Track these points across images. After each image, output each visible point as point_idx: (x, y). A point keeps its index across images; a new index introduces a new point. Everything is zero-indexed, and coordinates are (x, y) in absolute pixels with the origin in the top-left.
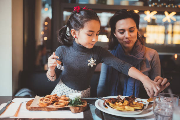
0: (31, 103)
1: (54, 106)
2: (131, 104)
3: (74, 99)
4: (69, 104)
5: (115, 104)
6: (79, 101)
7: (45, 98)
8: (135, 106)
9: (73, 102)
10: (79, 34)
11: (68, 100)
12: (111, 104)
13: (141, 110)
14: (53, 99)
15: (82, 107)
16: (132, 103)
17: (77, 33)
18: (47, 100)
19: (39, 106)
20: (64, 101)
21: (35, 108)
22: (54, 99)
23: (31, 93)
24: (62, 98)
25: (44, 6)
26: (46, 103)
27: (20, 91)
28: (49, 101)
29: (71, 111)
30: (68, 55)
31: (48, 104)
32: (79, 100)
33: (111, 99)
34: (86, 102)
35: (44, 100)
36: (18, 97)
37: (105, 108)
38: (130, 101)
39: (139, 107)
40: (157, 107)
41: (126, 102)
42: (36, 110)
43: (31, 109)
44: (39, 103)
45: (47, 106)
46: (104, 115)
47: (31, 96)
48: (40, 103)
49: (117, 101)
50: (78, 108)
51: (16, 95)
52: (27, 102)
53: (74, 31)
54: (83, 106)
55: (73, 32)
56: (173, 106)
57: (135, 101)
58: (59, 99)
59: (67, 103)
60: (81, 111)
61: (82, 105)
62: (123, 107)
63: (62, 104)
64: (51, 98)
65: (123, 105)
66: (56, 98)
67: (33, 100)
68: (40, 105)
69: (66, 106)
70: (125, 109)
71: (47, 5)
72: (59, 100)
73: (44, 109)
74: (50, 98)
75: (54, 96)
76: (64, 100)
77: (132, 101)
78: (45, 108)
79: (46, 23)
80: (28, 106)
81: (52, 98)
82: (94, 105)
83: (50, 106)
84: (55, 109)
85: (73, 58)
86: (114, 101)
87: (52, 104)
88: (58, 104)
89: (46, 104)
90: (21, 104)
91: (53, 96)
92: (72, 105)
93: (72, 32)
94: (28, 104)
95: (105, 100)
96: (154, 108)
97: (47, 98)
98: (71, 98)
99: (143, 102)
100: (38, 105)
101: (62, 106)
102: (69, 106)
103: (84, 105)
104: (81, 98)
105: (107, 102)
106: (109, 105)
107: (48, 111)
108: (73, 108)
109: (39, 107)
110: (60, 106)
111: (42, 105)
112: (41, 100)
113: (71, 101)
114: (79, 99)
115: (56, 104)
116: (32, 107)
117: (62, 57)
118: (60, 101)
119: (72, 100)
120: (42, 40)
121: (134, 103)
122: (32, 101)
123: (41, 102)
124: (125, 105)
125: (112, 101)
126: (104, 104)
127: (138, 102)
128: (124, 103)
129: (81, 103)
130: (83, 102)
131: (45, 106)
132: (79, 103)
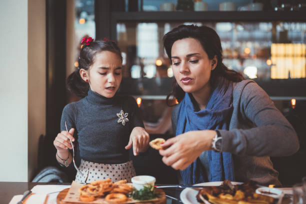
0: (65, 195)
1: (107, 201)
2: (249, 198)
3: (142, 188)
5: (219, 198)
6: (152, 192)
7: (89, 185)
8: (258, 201)
12: (211, 197)
14: (105, 187)
15: (158, 203)
18: (93, 190)
19: (80, 200)
21: (73, 203)
22: (106, 189)
25: (79, 15)
26: (92, 194)
27: (42, 172)
28: (98, 192)
31: (96, 198)
32: (152, 190)
33: (210, 188)
34: (164, 193)
35: (88, 190)
38: (248, 191)
41: (239, 194)
44: (80, 194)
45: (95, 200)
47: (61, 181)
48: (81, 194)
49: (222, 191)
52: (57, 194)
54: (158, 201)
55: (83, 72)
57: (258, 192)
61: (157, 199)
62: (234, 203)
64: (101, 186)
65: (233, 200)
66: (110, 186)
67: (69, 189)
68: (82, 199)
71: (84, 15)
74: (99, 187)
75: (107, 183)
80: (60, 200)
83: (100, 201)
86: (216, 192)
87: (103, 197)
88: (114, 198)
89: (92, 197)
90: (47, 197)
91: (105, 182)
92: (140, 199)
93: (81, 73)
94: (61, 197)
95: (200, 190)
97: (94, 185)
99: (272, 194)
100: (78, 199)
103: (160, 199)
104: (153, 185)
105: (204, 194)
106: (207, 199)
109: (80, 202)
111: (85, 199)
112: (83, 189)
113: (137, 192)
115: (111, 198)
116: (67, 202)
121: (255, 196)
122: (67, 192)
123: (84, 193)
124: (237, 199)
125: (212, 192)
126: (198, 197)
127: (263, 194)
128: (236, 196)
129: (155, 196)
130: (158, 193)
131: (90, 201)
132: (151, 194)
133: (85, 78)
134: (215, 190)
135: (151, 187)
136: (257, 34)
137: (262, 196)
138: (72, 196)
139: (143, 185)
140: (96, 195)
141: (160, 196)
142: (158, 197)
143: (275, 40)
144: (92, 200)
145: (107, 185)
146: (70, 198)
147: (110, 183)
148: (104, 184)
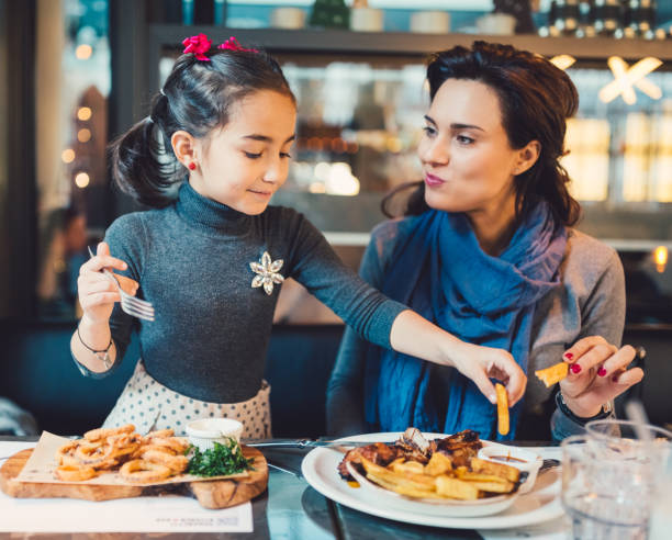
0: (21, 466)
1: (124, 478)
2: (462, 469)
3: (212, 447)
4: (188, 469)
5: (391, 469)
6: (234, 457)
7: (81, 442)
8: (481, 477)
9: (206, 461)
10: (206, 152)
11: (186, 451)
12: (372, 468)
13: (509, 494)
14: (120, 445)
15: (246, 482)
16: (468, 465)
17: (197, 147)
18: (92, 452)
19: (59, 478)
20: (168, 457)
21: (40, 485)
22: (121, 449)
23: (21, 421)
24: (159, 442)
26: (86, 463)
28: (103, 457)
29: (195, 497)
30: (164, 251)
31: (98, 470)
32: (234, 451)
33: (373, 447)
34: (263, 458)
35: (79, 452)
37: (345, 484)
38: (458, 453)
39: (498, 482)
40: (579, 482)
41: (441, 460)
42: (43, 496)
43: (24, 490)
44: (57, 463)
45: (93, 477)
46: (341, 516)
47: (20, 433)
48: (61, 464)
49: (400, 454)
50: (228, 488)
52: (3, 462)
53: (187, 139)
54: (249, 478)
55: (181, 143)
56: (649, 478)
57: (482, 455)
58: (142, 448)
59: (178, 464)
60: (240, 499)
61: (245, 473)
62: (425, 483)
63: (160, 469)
64: (110, 441)
65: (425, 475)
66: (133, 441)
67: (32, 450)
68: (62, 473)
69: (177, 480)
70: (434, 490)
72: (143, 452)
73: (80, 490)
74: (105, 445)
75: (124, 435)
76: (168, 449)
77: (467, 454)
78: (84, 488)
80: (9, 477)
81: (116, 442)
82: (299, 474)
83: (106, 479)
84: (126, 492)
85: (186, 258)
86: (387, 458)
87: (115, 468)
88: (140, 470)
89: (88, 468)
91: (120, 432)
92: (203, 473)
93: (176, 142)
94: (10, 469)
95: (349, 452)
96: (565, 487)
97: (92, 442)
98: (196, 445)
99: (515, 460)
100: (53, 474)
101: (158, 478)
102: (188, 478)
103: (251, 472)
104: (238, 440)
105: (357, 461)
106: (362, 470)
107: (97, 500)
108: (207, 485)
109: (56, 481)
110: (150, 479)
111: (69, 473)
112: (65, 451)
113: (199, 455)
114: (233, 446)
115: (133, 471)
116: (25, 483)
117: (139, 261)
118: (149, 453)
119: (202, 450)
121: (476, 464)
122: (28, 457)
123: (68, 460)
124: (434, 472)
125: (375, 455)
126: (342, 467)
127: (493, 460)
128: (428, 466)
129: (242, 465)
130: (248, 458)
131: (83, 480)
132: (231, 462)
133: (187, 157)
134: (383, 451)
137: (491, 466)
139: (212, 439)
140: (96, 465)
141: (253, 466)
142: (248, 470)
144: (89, 475)
145: (124, 440)
146: (34, 471)
147: (132, 435)
148: (116, 437)
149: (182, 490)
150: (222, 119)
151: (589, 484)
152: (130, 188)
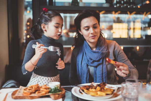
0: (16, 93)
1: (36, 94)
2: (103, 90)
3: (54, 88)
5: (89, 90)
8: (106, 91)
9: (53, 90)
10: (48, 27)
11: (49, 88)
12: (85, 90)
13: (111, 94)
14: (35, 88)
18: (30, 90)
20: (45, 90)
21: (20, 97)
22: (36, 89)
24: (43, 87)
26: (29, 92)
27: (7, 82)
28: (32, 91)
29: (51, 98)
31: (31, 93)
32: (58, 88)
33: (85, 86)
34: (64, 89)
35: (27, 90)
36: (5, 88)
37: (80, 94)
38: (102, 87)
39: (109, 92)
40: (124, 91)
41: (98, 88)
42: (20, 99)
43: (16, 98)
44: (23, 92)
46: (80, 100)
47: (16, 86)
48: (24, 92)
49: (91, 87)
50: (57, 96)
51: (4, 87)
52: (12, 92)
53: (44, 25)
55: (43, 26)
56: (137, 89)
57: (106, 87)
58: (40, 88)
59: (47, 91)
60: (60, 98)
61: (60, 93)
62: (95, 93)
63: (44, 93)
64: (33, 87)
68: (24, 94)
69: (47, 94)
70: (97, 94)
74: (32, 88)
75: (36, 86)
77: (103, 87)
79: (28, 24)
81: (35, 87)
82: (71, 91)
83: (33, 95)
84: (37, 97)
86: (88, 88)
87: (35, 93)
88: (40, 93)
89: (29, 93)
90: (7, 94)
91: (35, 85)
92: (52, 93)
94: (13, 94)
95: (81, 88)
96: (122, 92)
97: (30, 87)
98: (51, 87)
99: (112, 87)
101: (43, 94)
102: (49, 94)
103: (62, 92)
106: (83, 91)
107: (31, 99)
108: (53, 95)
109: (23, 96)
110: (42, 95)
112: (25, 90)
113: (51, 89)
115: (38, 93)
116: (16, 96)
118: (41, 89)
119: (52, 88)
120: (25, 38)
121: (105, 89)
122: (17, 91)
123: (25, 91)
124: (97, 91)
125: (86, 88)
126: (79, 90)
127: (109, 88)
128: (96, 89)
129: (60, 91)
130: (61, 90)
131: (28, 95)
132: (58, 91)
133: (44, 29)
134: (87, 87)
135: (58, 87)
136: (108, 19)
138: (19, 93)
139: (54, 86)
140: (31, 92)
141: (62, 91)
142: (61, 92)
143: (114, 22)
145: (36, 87)
146: (18, 94)
147: (38, 86)
148: (35, 86)
149: (48, 96)
150: (51, 21)
151: (126, 91)
152: (33, 37)
